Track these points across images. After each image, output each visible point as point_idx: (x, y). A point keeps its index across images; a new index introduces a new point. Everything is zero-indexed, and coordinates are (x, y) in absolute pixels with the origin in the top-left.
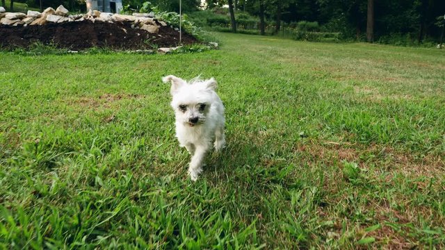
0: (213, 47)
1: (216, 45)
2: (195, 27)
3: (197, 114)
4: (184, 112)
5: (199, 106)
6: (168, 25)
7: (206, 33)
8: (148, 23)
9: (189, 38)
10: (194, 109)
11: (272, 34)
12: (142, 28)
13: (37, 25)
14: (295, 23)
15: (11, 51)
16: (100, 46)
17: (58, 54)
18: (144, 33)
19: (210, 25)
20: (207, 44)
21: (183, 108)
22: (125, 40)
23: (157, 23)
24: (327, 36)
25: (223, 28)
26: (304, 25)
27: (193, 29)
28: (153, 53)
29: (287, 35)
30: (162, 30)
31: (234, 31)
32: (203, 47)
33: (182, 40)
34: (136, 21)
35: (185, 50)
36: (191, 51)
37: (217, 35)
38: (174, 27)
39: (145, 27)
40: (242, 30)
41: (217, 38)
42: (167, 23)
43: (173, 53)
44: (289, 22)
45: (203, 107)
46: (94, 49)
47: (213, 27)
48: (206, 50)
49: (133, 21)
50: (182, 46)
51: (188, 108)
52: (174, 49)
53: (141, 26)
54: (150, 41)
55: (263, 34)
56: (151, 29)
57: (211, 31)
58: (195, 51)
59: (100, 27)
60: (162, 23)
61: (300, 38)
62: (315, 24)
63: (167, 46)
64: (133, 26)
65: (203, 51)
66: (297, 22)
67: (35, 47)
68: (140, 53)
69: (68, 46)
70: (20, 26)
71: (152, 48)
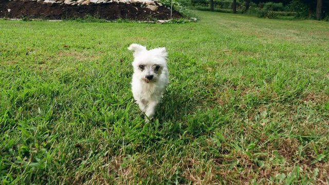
0: (193, 21)
1: (195, 19)
2: (181, 7)
3: (152, 73)
4: (142, 71)
5: (155, 66)
6: (164, 5)
7: (189, 11)
8: (151, 4)
9: (177, 14)
10: (151, 69)
11: (242, 13)
12: (147, 7)
13: (85, 5)
14: (263, 3)
15: (74, 19)
16: (123, 18)
17: (101, 22)
18: (149, 10)
19: (194, 5)
20: (189, 19)
21: (142, 67)
22: (137, 15)
23: (157, 4)
24: (289, 15)
25: (203, 8)
26: (270, 6)
27: (180, 8)
28: (154, 23)
29: (253, 13)
30: (160, 8)
31: (212, 10)
32: (185, 20)
33: (172, 16)
34: (144, 3)
35: (174, 22)
36: (178, 22)
37: (196, 12)
38: (167, 6)
39: (149, 7)
40: (219, 9)
41: (197, 15)
42: (163, 4)
43: (166, 23)
44: (258, 3)
45: (158, 68)
46: (120, 20)
47: (196, 7)
48: (188, 22)
49: (142, 3)
50: (172, 19)
51: (145, 68)
52: (167, 21)
53: (146, 6)
54: (152, 16)
55: (235, 12)
56: (153, 8)
57: (193, 9)
58: (181, 22)
59: (122, 6)
60: (159, 4)
61: (263, 15)
62: (280, 4)
63: (163, 19)
64: (142, 6)
65: (185, 22)
66: (265, 3)
67: (87, 17)
68: (146, 23)
69: (105, 17)
70: (76, 5)
71: (153, 20)
